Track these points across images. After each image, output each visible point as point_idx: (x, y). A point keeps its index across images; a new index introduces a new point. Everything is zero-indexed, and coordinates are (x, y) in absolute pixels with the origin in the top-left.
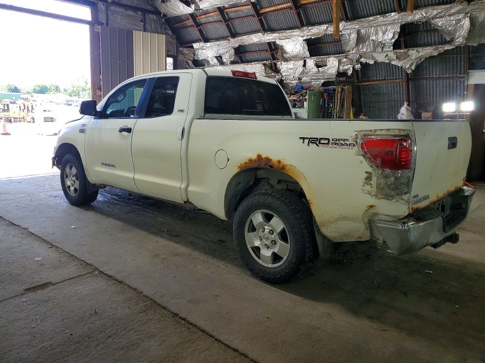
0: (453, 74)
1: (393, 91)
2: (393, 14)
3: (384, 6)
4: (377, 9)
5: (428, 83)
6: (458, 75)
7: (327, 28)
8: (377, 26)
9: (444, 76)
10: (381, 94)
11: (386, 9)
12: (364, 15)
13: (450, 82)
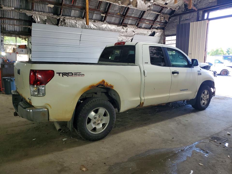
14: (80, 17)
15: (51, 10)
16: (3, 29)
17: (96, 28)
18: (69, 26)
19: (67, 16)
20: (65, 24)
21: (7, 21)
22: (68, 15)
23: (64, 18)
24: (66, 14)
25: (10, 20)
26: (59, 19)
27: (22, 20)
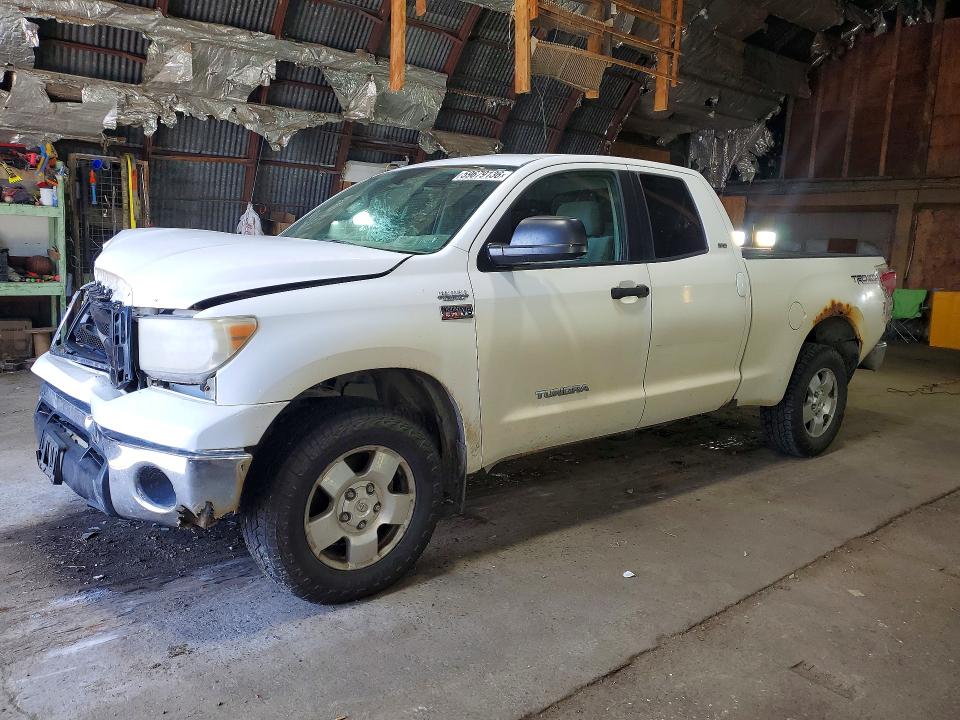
0: (315, 162)
1: (212, 180)
2: (267, 37)
3: (241, 12)
4: (225, 13)
5: (276, 172)
6: (322, 165)
7: (113, 11)
8: (232, 48)
9: (302, 162)
10: (186, 182)
11: (242, 18)
12: (195, 13)
13: (308, 172)
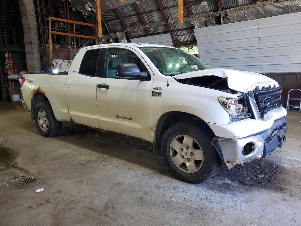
14: (252, 3)
15: (212, 7)
16: (178, 41)
17: (280, 10)
18: (236, 21)
19: (228, 9)
20: (228, 19)
21: (179, 33)
22: (228, 6)
23: (225, 13)
24: (227, 7)
25: (178, 32)
26: (220, 15)
27: (189, 28)
